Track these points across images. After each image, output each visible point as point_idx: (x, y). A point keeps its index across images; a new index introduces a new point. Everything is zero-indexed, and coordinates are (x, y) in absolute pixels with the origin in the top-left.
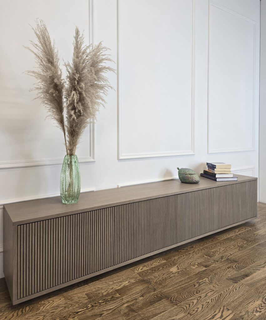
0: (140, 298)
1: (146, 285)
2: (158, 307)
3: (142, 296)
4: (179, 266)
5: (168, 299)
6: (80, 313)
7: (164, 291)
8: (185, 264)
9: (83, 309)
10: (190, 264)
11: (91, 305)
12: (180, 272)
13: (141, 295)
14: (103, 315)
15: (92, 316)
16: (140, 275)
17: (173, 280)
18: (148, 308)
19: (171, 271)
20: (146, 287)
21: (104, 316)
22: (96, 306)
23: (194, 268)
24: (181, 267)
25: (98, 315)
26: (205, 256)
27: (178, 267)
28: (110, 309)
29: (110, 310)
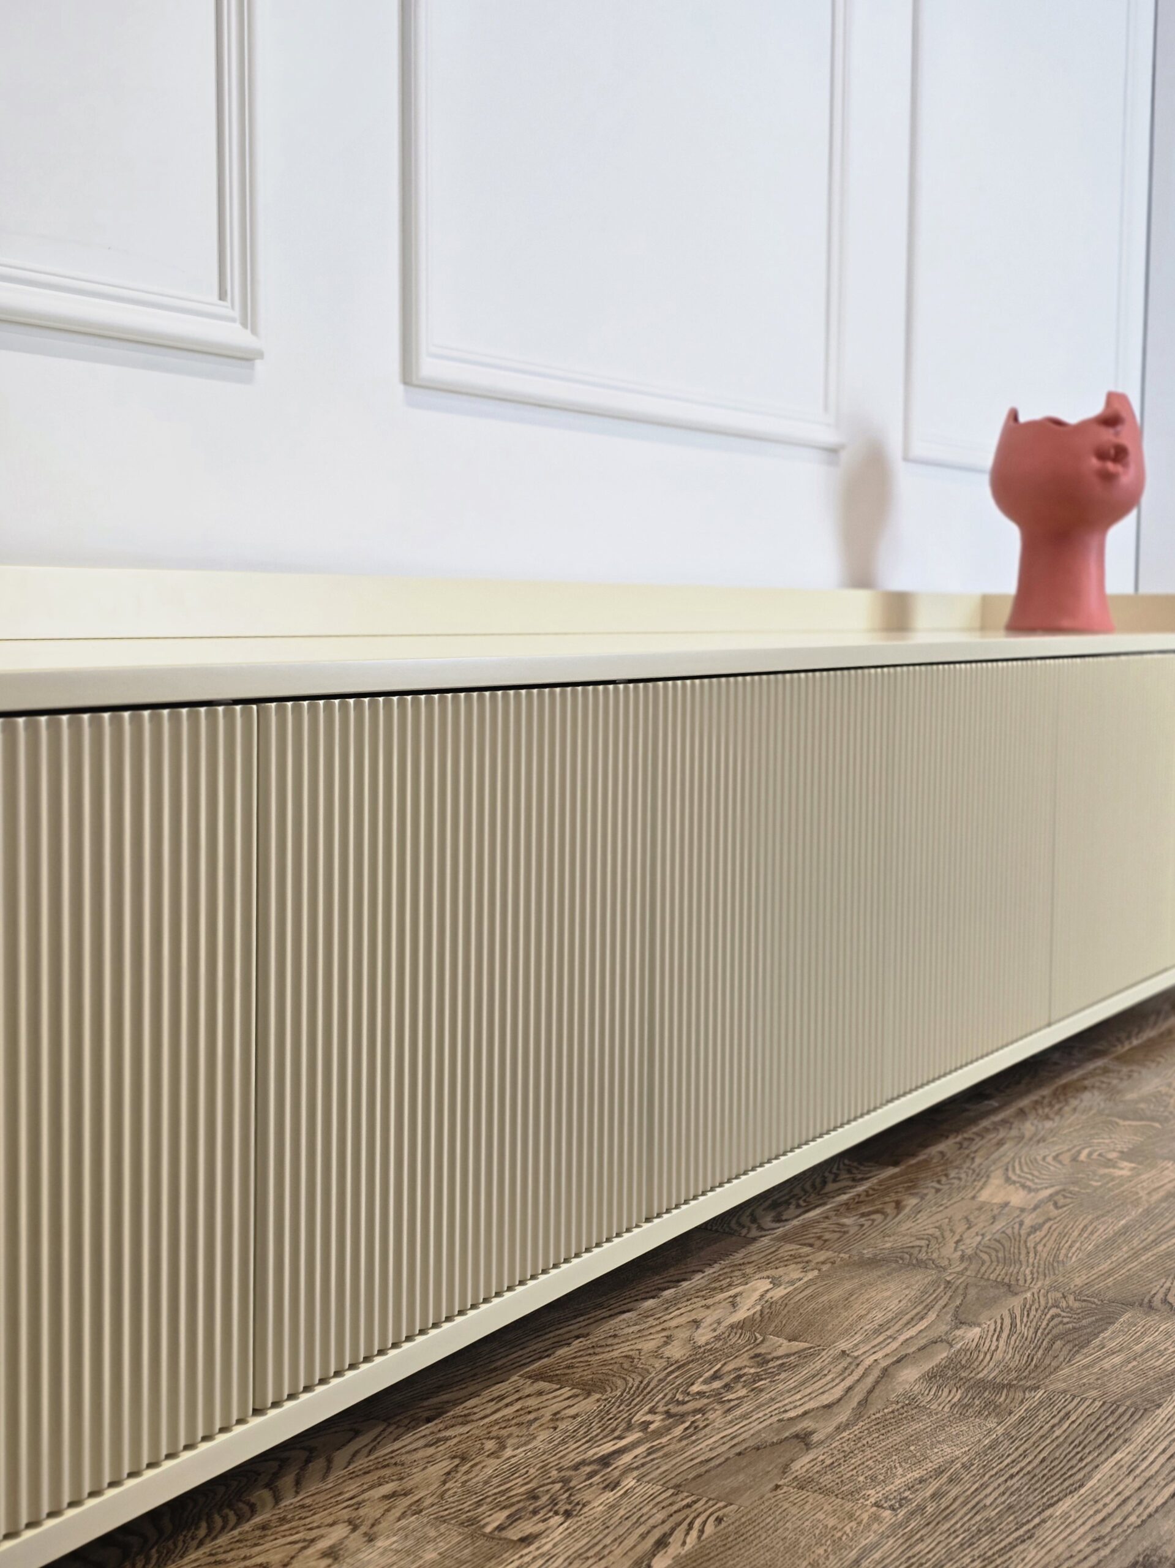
0: (958, 1333)
1: (920, 1280)
2: (1138, 1348)
3: (960, 1321)
4: (1014, 1178)
5: (1151, 1307)
6: (627, 1458)
7: (1078, 1281)
8: (1041, 1162)
9: (620, 1438)
10: (1074, 1159)
11: (652, 1411)
12: (1061, 1201)
13: (949, 1318)
14: (815, 1438)
15: (739, 1454)
16: (811, 1245)
17: (1062, 1235)
18: (1081, 1360)
19: (998, 1200)
20: (935, 1283)
21: (830, 1436)
22: (701, 1411)
23: (1126, 1173)
24: (1036, 1181)
25: (773, 1444)
26: (1121, 1122)
27: (1008, 1179)
28: (828, 1406)
29: (835, 1409)
